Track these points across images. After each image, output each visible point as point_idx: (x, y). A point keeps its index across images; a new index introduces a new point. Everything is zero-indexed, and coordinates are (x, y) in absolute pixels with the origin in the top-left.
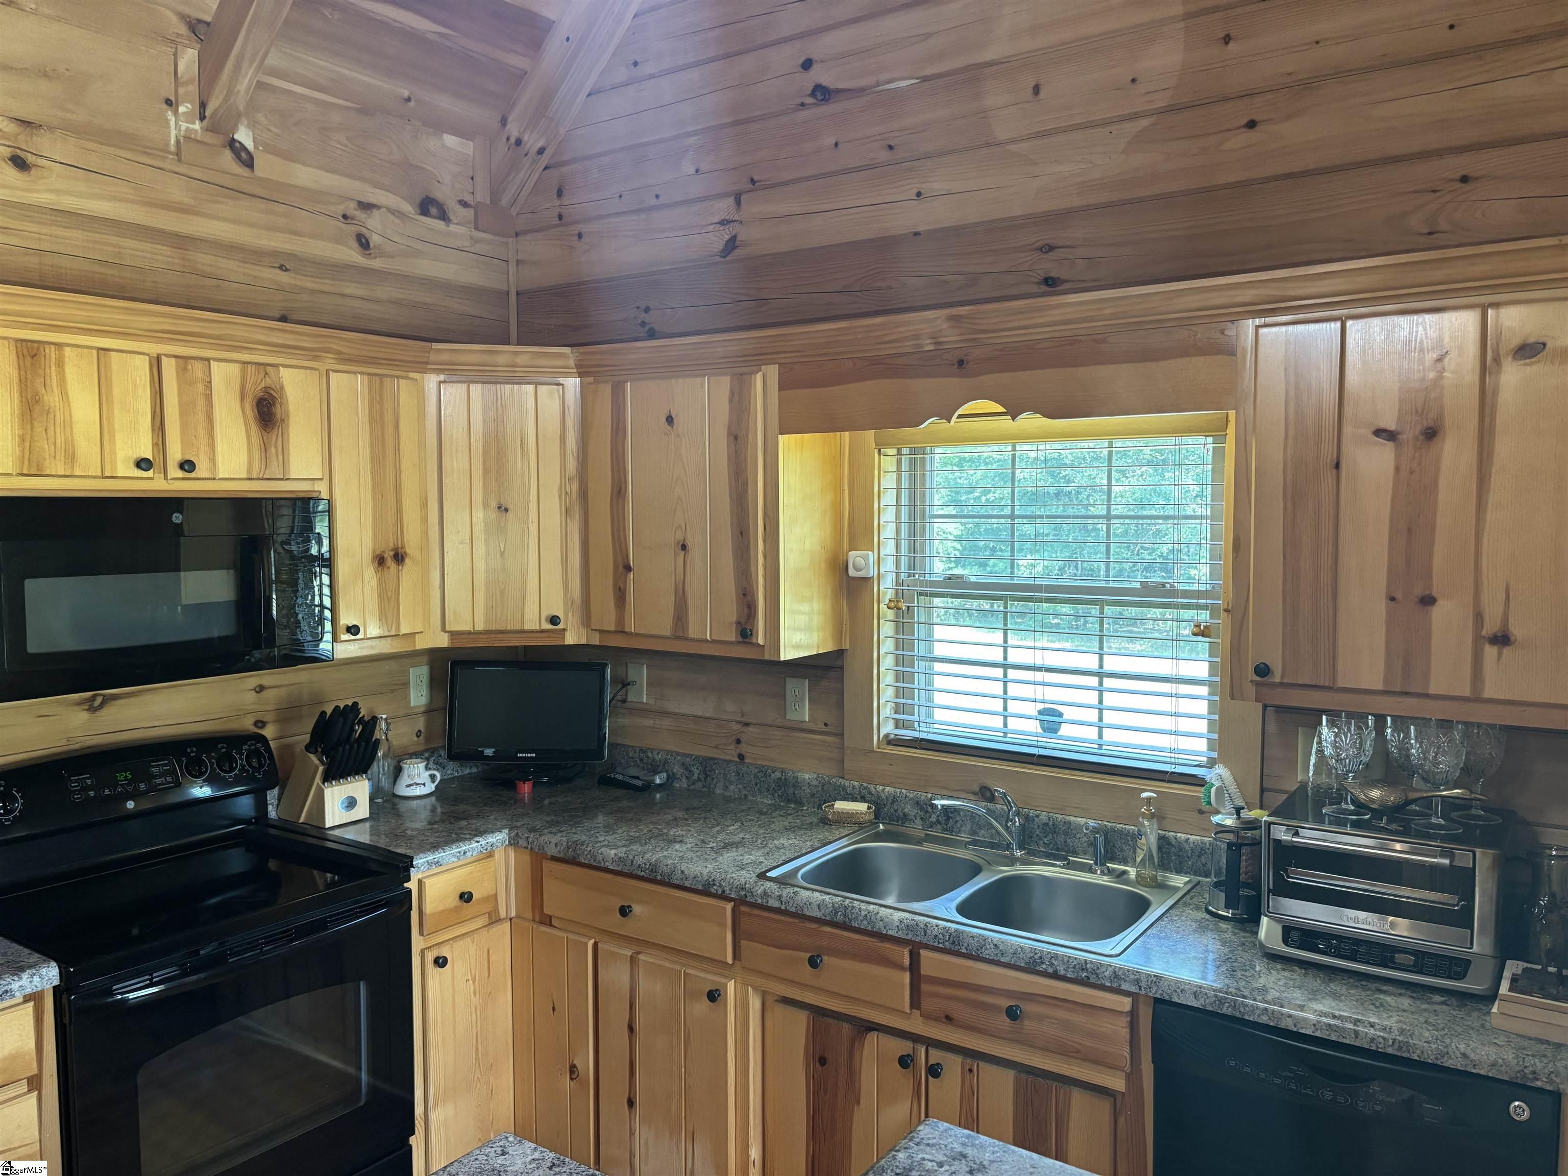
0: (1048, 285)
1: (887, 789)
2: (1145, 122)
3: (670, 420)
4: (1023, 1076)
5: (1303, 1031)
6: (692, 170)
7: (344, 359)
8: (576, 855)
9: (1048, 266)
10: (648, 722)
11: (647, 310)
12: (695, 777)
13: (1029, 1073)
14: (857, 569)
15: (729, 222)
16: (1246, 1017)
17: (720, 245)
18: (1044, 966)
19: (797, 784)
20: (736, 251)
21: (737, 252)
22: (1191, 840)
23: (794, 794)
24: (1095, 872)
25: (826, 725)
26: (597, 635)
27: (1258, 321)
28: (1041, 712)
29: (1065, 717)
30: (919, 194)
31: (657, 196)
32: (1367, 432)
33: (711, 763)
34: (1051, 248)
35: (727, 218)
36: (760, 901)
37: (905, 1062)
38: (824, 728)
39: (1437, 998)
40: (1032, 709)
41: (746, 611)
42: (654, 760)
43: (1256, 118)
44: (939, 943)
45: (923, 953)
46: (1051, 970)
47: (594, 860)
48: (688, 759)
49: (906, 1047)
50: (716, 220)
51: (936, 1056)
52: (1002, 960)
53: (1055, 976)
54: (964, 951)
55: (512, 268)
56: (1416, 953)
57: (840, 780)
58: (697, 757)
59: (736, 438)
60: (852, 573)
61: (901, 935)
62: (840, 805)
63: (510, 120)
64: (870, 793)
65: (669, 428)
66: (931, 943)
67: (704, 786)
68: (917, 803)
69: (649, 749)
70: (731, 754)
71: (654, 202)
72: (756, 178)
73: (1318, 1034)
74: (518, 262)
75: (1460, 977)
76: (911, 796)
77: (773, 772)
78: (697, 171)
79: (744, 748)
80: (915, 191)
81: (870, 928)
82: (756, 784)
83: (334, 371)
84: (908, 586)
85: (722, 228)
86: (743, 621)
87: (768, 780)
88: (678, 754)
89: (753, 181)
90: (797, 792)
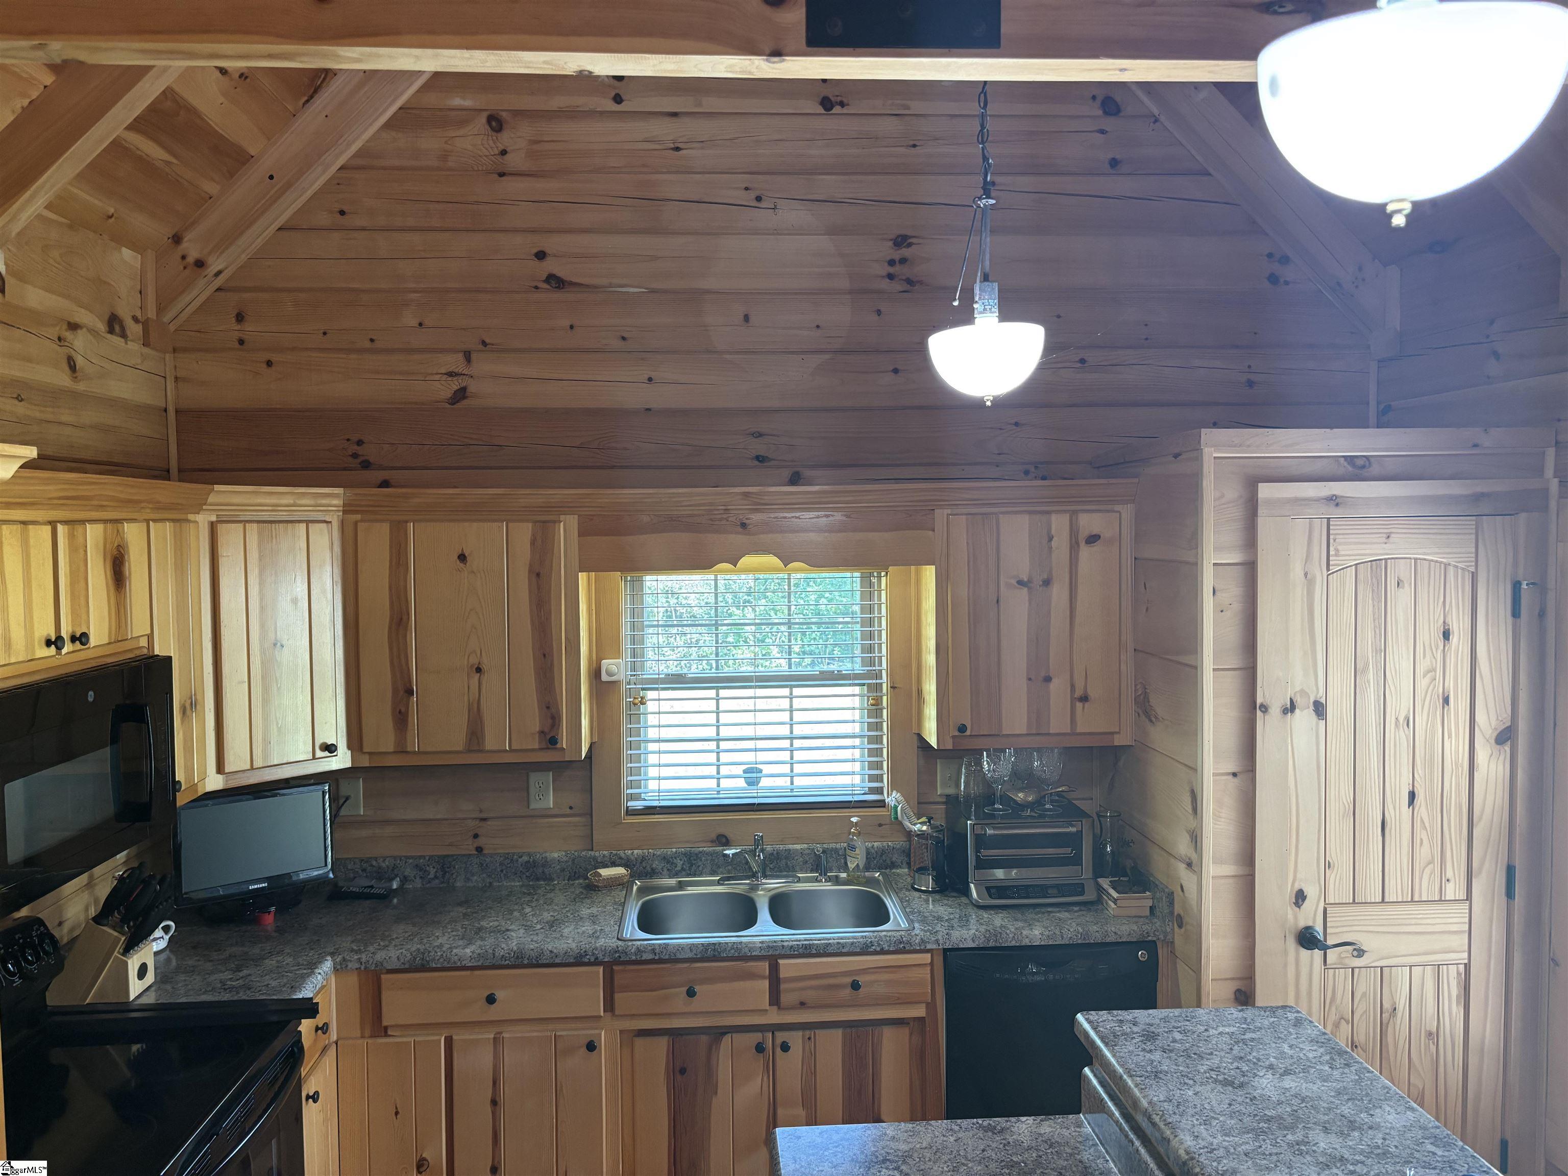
0: (760, 461)
1: (636, 852)
2: (827, 356)
3: (462, 558)
4: (848, 1030)
5: (1035, 944)
6: (414, 323)
7: (160, 507)
8: (425, 962)
9: (759, 447)
10: (364, 833)
11: (360, 443)
12: (431, 876)
13: (851, 1027)
14: (610, 674)
15: (457, 374)
16: (1003, 945)
17: (449, 394)
18: (874, 947)
19: (546, 863)
20: (465, 400)
21: (465, 403)
22: (875, 846)
23: (543, 872)
24: (821, 881)
25: (571, 808)
26: (367, 757)
27: (949, 511)
28: (745, 772)
29: (763, 772)
30: (650, 379)
31: (372, 340)
32: (1014, 582)
33: (450, 859)
34: (761, 435)
35: (456, 371)
36: (634, 958)
37: (760, 1048)
38: (568, 811)
39: (1076, 909)
40: (739, 770)
41: (550, 721)
42: (380, 868)
43: (899, 367)
44: (794, 951)
45: (781, 961)
46: (878, 949)
47: (448, 963)
48: (421, 861)
49: (757, 1037)
50: (443, 371)
51: (781, 1036)
52: (844, 951)
53: (882, 952)
54: (814, 952)
55: (170, 385)
56: (1057, 886)
57: (590, 852)
58: (431, 857)
59: (538, 575)
60: (604, 677)
61: (763, 953)
62: (605, 872)
63: (186, 239)
64: (621, 858)
65: (462, 565)
66: (788, 953)
67: (443, 882)
68: (664, 857)
69: (371, 858)
70: (469, 847)
71: (368, 344)
72: (487, 341)
73: (1043, 943)
74: (176, 378)
75: (1082, 893)
76: (658, 853)
77: (521, 857)
78: (420, 324)
79: (481, 841)
80: (647, 377)
81: (736, 954)
82: (502, 871)
83: (154, 521)
84: (635, 684)
85: (450, 379)
86: (546, 730)
87: (516, 865)
88: (407, 857)
89: (484, 343)
90: (546, 870)
